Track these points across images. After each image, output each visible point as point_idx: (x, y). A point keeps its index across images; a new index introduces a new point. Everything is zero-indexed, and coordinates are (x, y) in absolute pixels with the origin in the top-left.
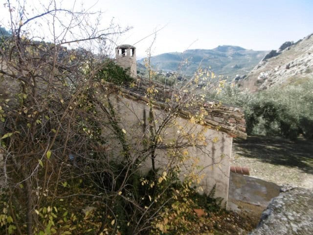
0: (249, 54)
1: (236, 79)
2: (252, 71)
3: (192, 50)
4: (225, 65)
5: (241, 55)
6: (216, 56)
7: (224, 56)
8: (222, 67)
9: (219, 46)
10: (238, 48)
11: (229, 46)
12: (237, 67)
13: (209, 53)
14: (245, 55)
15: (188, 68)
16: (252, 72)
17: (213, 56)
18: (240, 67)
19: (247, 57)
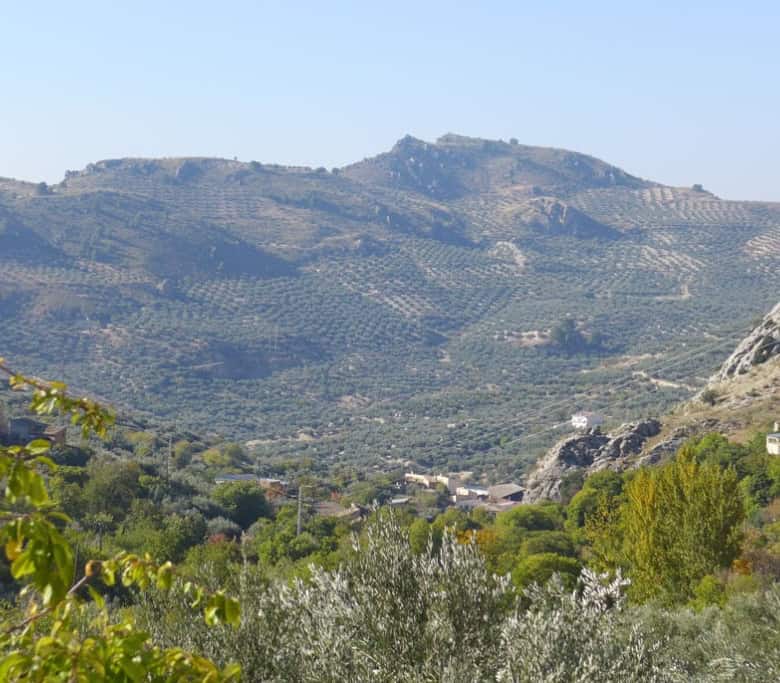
0: (680, 228)
1: (566, 457)
2: (713, 383)
3: (151, 167)
4: (458, 325)
5: (608, 233)
6: (382, 235)
7: (451, 235)
8: (435, 341)
9: (408, 145)
10: (581, 170)
11: (492, 149)
12: (570, 342)
13: (318, 203)
14: (639, 235)
15: (115, 335)
16: (711, 398)
17: (351, 237)
18: (599, 347)
19: (662, 256)
